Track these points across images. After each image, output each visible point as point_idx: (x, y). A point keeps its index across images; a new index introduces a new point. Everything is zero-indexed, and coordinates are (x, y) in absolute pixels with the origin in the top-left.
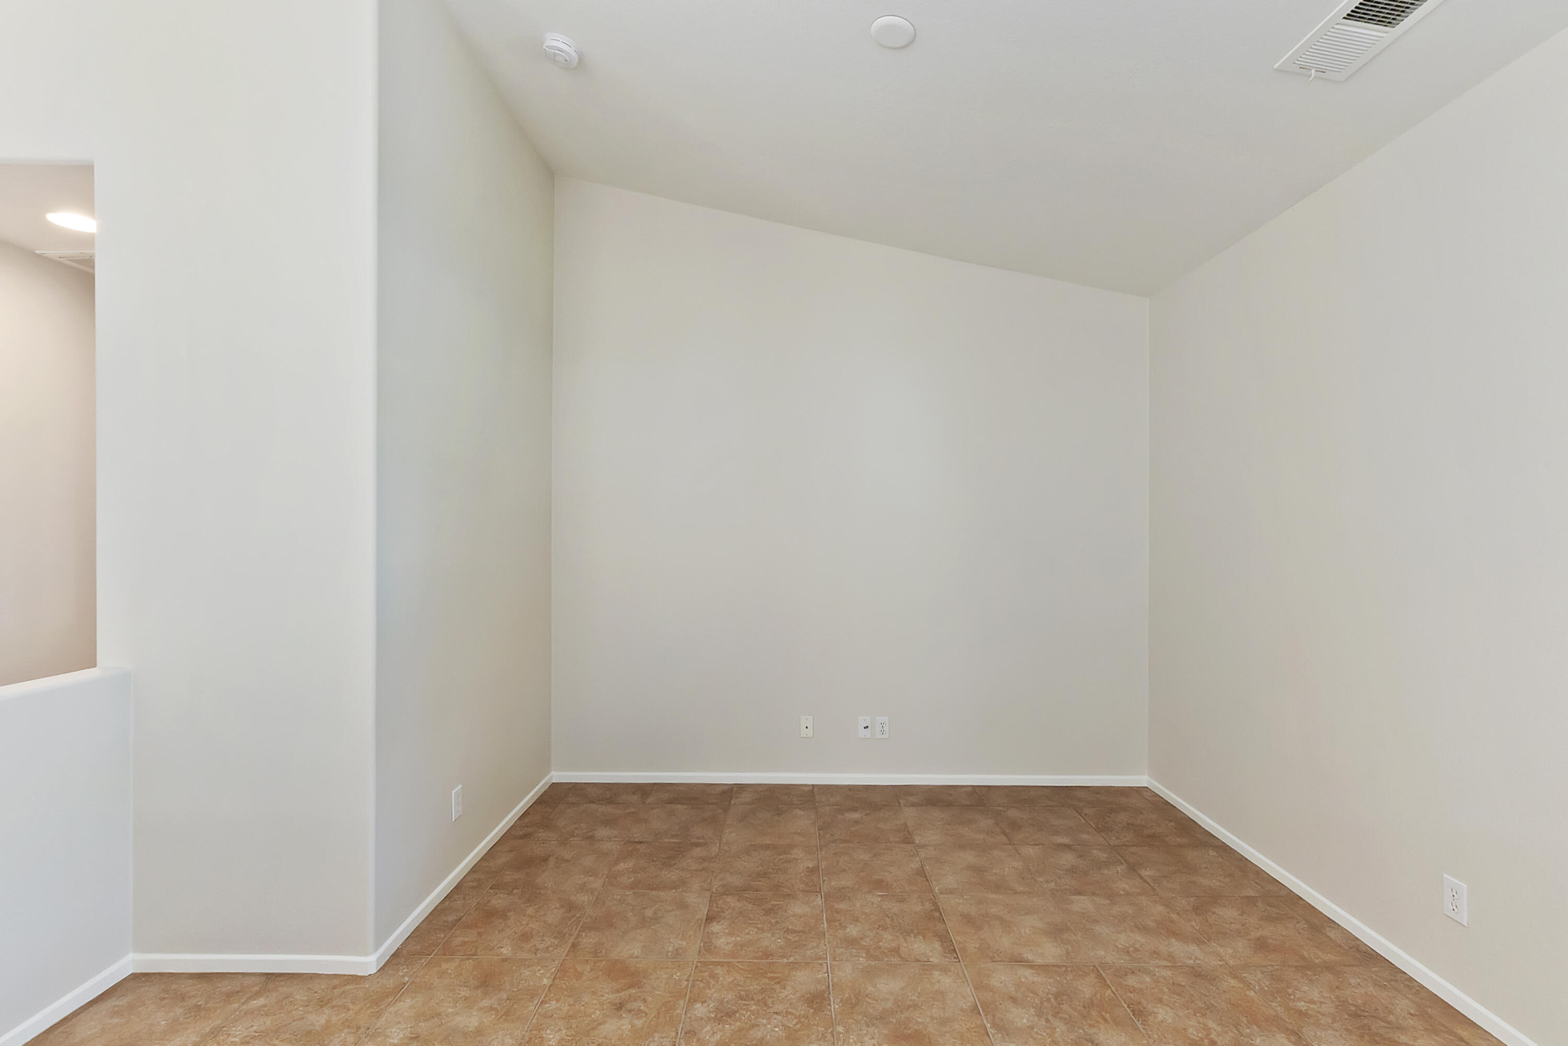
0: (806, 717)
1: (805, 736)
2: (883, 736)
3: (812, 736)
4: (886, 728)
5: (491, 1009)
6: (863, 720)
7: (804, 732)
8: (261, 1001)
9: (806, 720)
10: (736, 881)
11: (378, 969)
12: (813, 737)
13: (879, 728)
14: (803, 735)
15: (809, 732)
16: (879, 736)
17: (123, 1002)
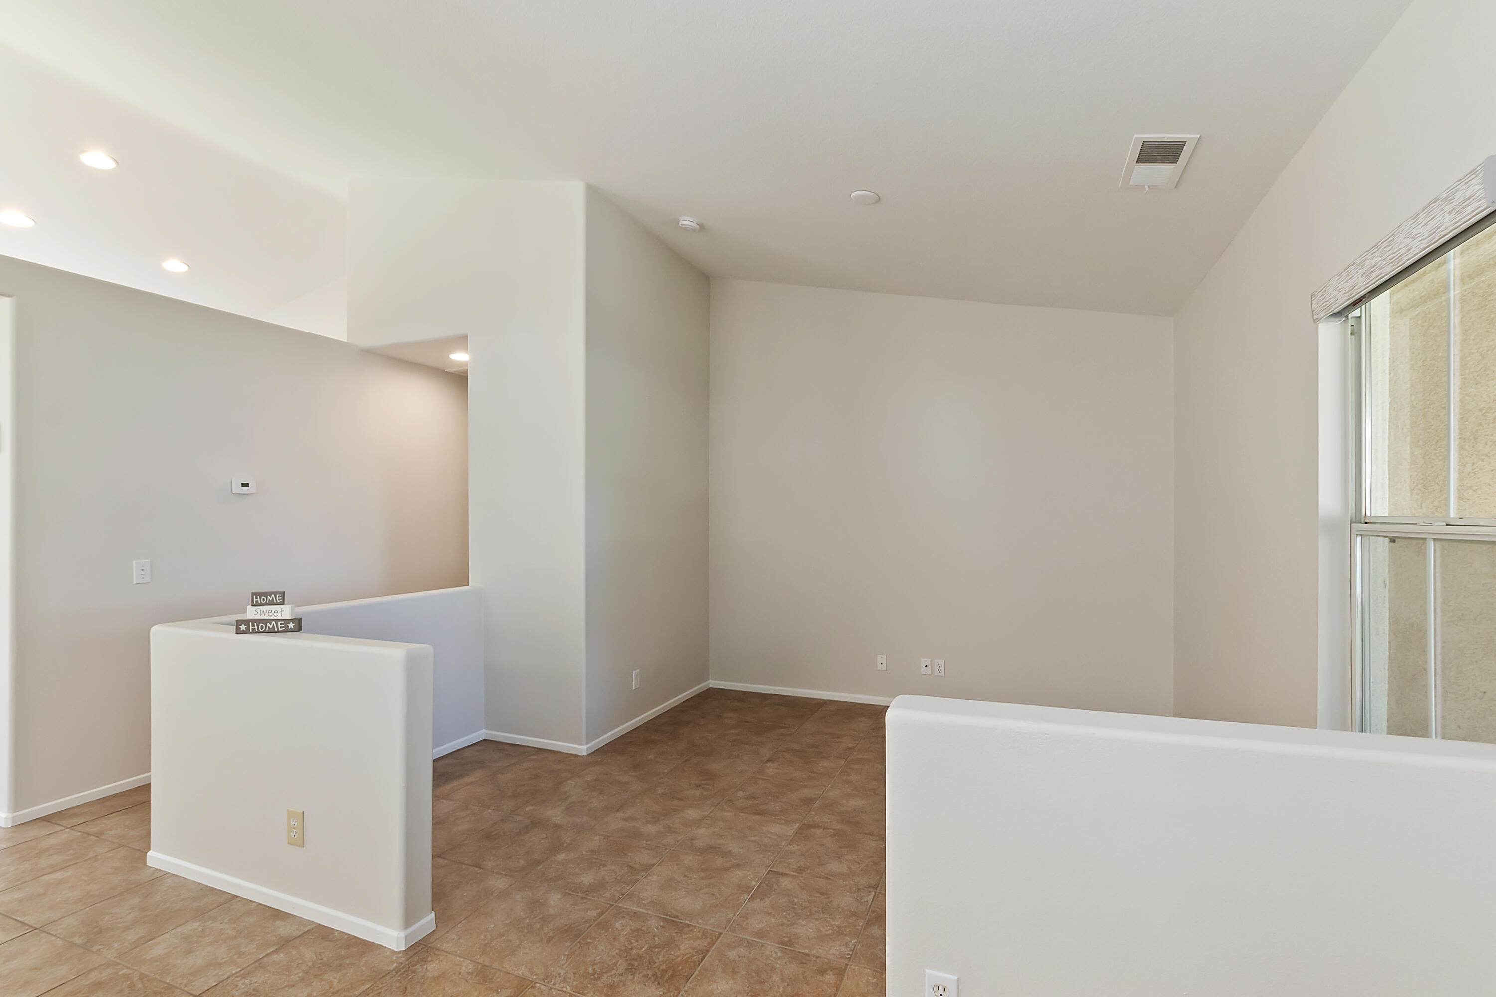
0: (882, 656)
1: (880, 669)
2: (940, 674)
3: (885, 670)
4: (943, 669)
5: (636, 776)
6: (925, 661)
7: (880, 667)
8: (535, 757)
9: (882, 658)
10: (797, 747)
11: (589, 753)
12: (887, 670)
13: (936, 668)
14: (879, 669)
15: (884, 667)
16: (936, 673)
17: (481, 748)
